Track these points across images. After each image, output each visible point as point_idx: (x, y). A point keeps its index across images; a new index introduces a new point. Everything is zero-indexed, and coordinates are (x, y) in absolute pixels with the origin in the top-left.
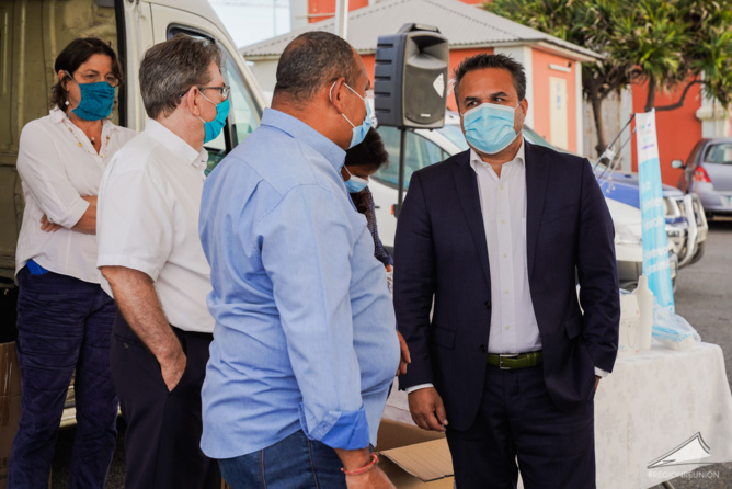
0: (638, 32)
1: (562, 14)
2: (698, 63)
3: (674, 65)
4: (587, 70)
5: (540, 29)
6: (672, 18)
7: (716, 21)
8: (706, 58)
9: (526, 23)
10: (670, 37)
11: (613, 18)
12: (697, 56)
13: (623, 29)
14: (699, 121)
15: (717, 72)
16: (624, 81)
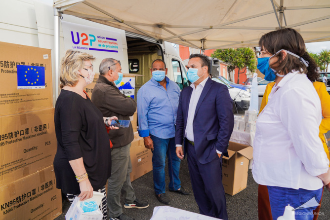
0: (237, 60)
1: (224, 58)
3: (243, 66)
4: (228, 67)
6: (243, 58)
7: (250, 58)
8: (249, 64)
10: (242, 61)
11: (233, 58)
12: (247, 64)
13: (235, 60)
15: (250, 67)
16: (234, 68)
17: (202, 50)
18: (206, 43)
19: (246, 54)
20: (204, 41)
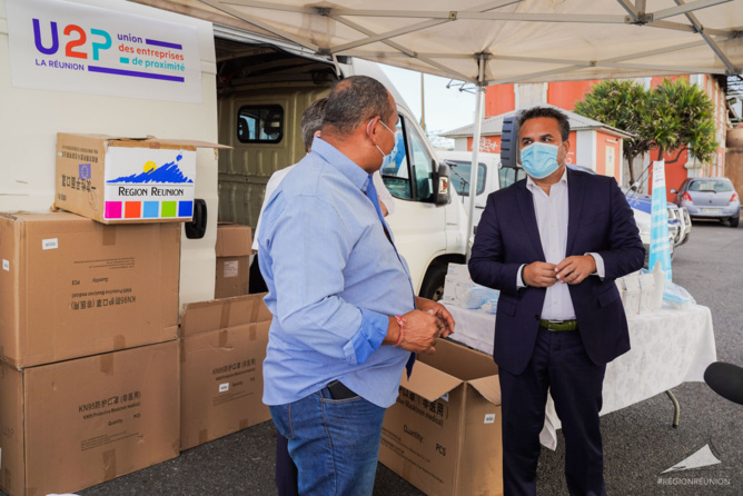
0: (655, 123)
1: (614, 114)
2: (687, 139)
3: (674, 140)
4: (626, 143)
5: (602, 122)
6: (673, 115)
7: (698, 117)
8: (692, 136)
9: (595, 119)
10: (672, 125)
11: (641, 116)
12: (687, 135)
13: (647, 121)
14: (686, 169)
15: (698, 144)
16: (646, 148)
17: (479, 84)
18: (491, 63)
19: (685, 105)
20: (485, 60)
